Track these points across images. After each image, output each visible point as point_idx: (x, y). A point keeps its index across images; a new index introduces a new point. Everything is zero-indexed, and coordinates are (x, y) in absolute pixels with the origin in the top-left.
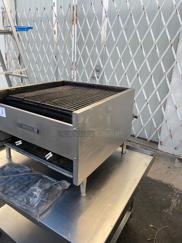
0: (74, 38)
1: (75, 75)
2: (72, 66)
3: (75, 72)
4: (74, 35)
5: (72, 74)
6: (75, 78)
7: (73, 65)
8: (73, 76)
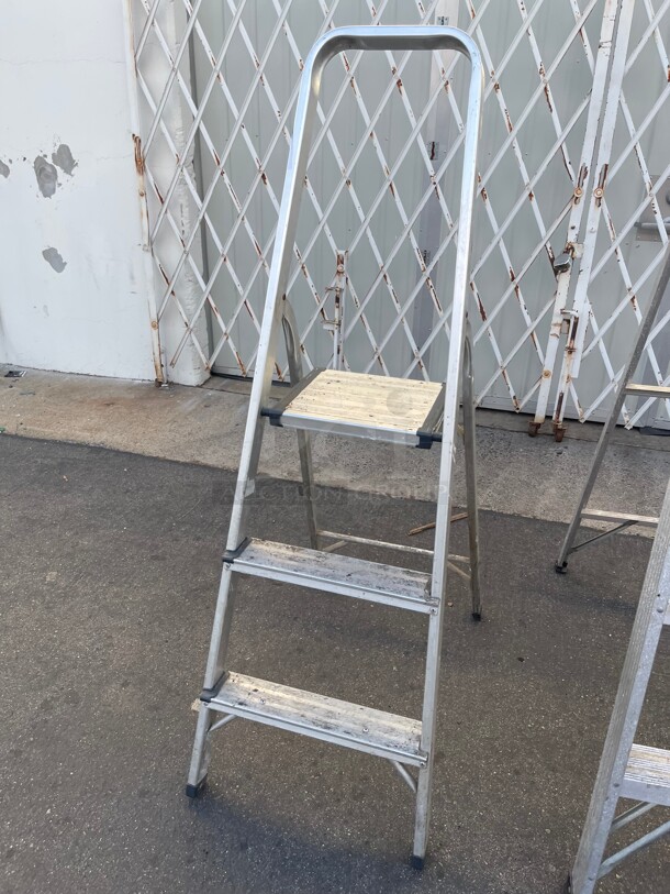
0: (612, 57)
1: (593, 225)
2: (580, 185)
3: (594, 213)
4: (614, 40)
5: (575, 220)
6: (591, 240)
7: (586, 181)
8: (576, 231)
